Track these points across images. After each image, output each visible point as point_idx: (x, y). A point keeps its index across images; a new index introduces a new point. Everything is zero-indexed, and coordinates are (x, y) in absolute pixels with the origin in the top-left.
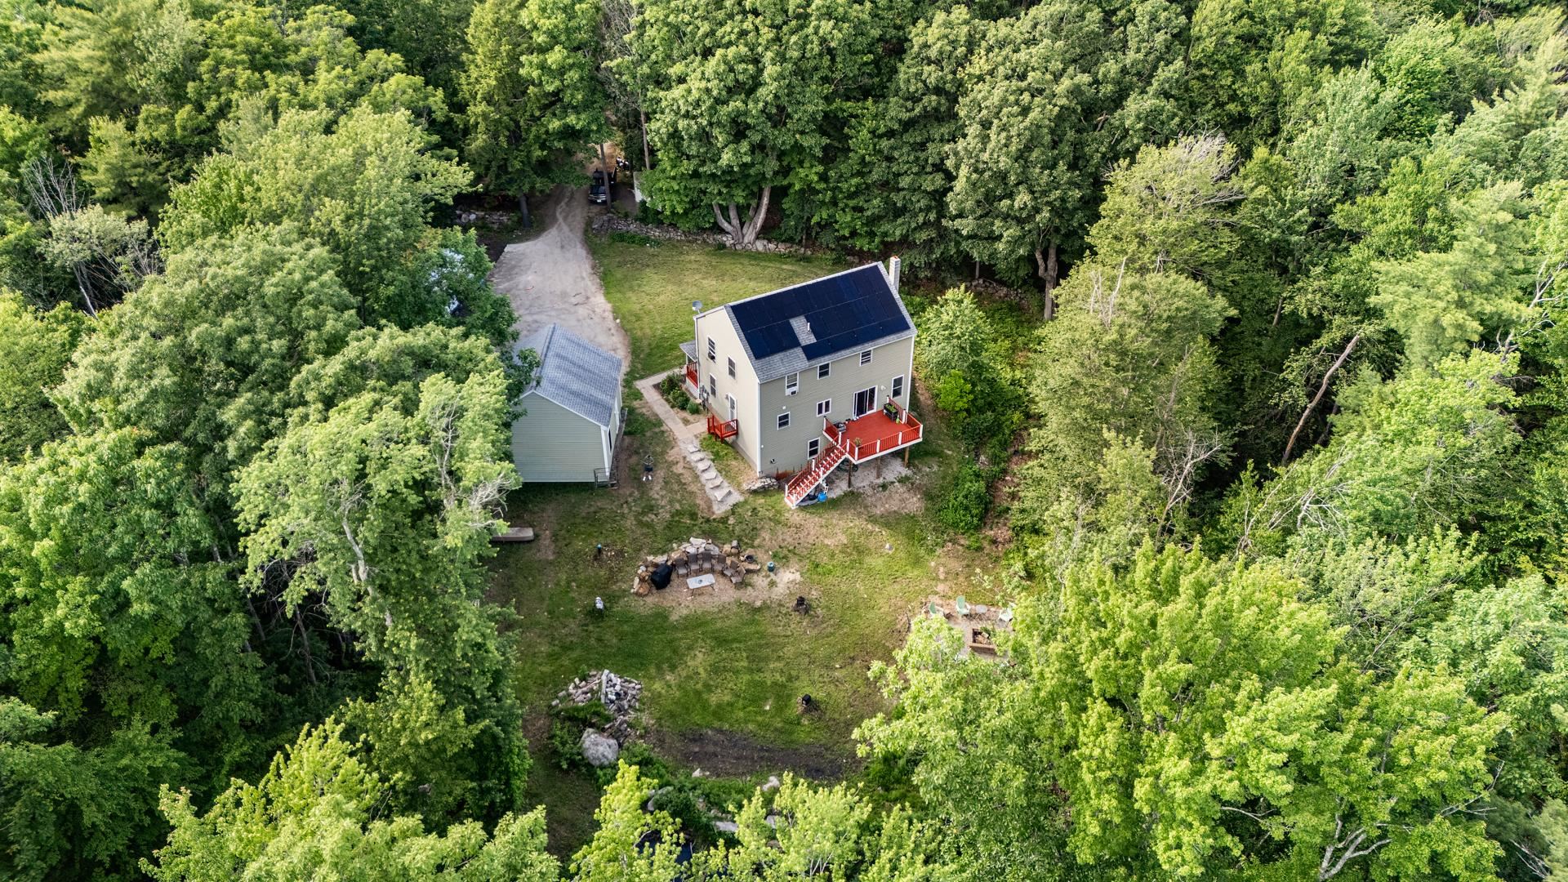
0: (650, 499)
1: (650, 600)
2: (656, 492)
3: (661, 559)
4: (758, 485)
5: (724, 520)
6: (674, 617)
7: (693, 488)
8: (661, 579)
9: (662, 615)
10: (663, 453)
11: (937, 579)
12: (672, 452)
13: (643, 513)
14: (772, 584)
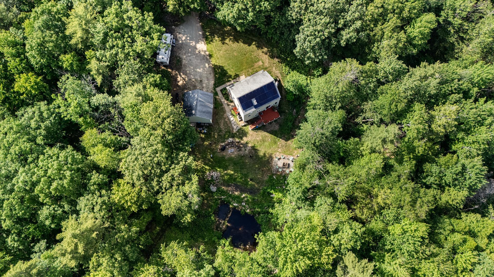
0: (221, 128)
1: (221, 153)
2: (222, 126)
3: (223, 144)
4: (244, 125)
5: (236, 134)
6: (226, 158)
7: (229, 125)
8: (223, 149)
9: (223, 157)
10: (223, 115)
11: (279, 148)
12: (225, 115)
13: (219, 132)
14: (245, 150)
